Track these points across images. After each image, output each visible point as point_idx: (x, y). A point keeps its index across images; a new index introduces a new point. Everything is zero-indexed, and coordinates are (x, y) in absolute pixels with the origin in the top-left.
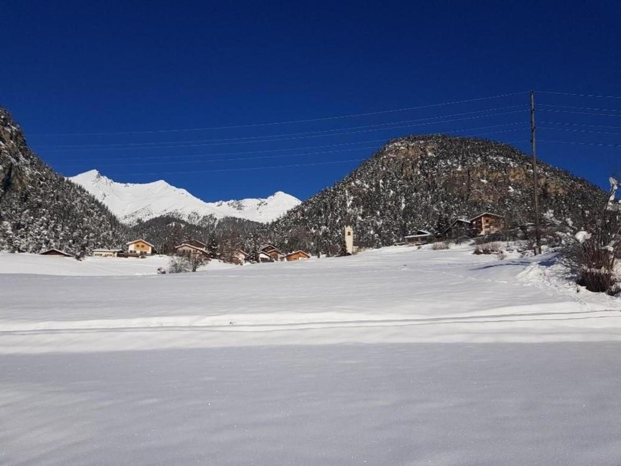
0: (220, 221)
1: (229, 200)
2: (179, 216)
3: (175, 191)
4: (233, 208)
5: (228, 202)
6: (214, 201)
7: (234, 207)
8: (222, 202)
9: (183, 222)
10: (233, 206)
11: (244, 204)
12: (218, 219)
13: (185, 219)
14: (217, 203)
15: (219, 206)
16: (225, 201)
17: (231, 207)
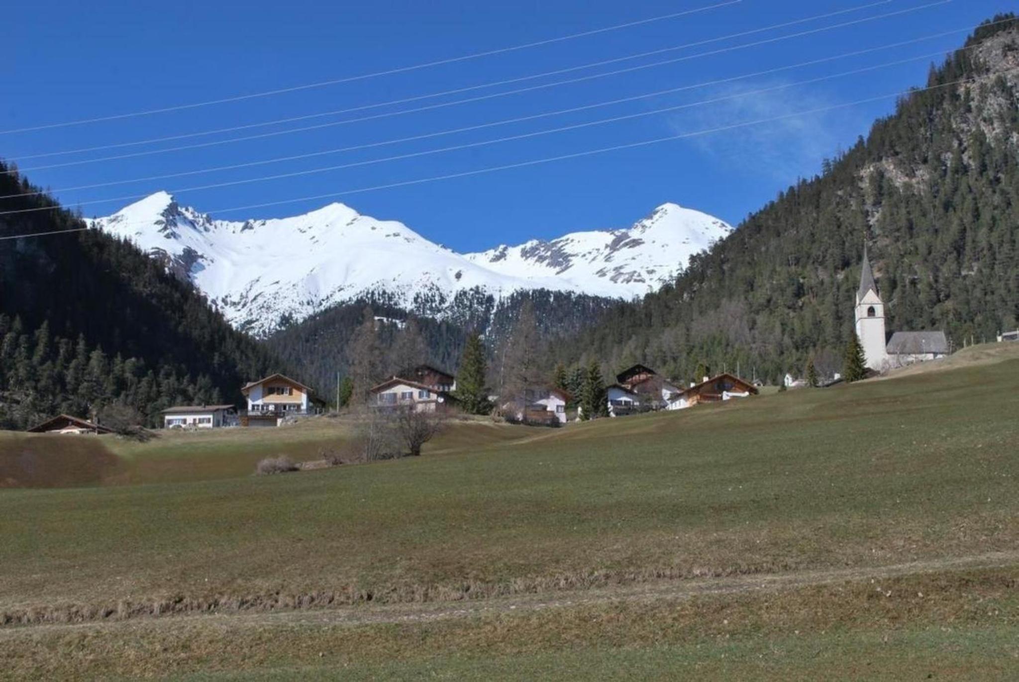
0: (502, 304)
1: (525, 242)
2: (390, 299)
3: (373, 228)
4: (538, 264)
5: (522, 246)
6: (482, 249)
7: (541, 259)
8: (505, 249)
9: (402, 314)
10: (536, 258)
11: (568, 249)
12: (497, 297)
13: (408, 305)
14: (491, 253)
15: (497, 259)
16: (514, 245)
17: (532, 260)
